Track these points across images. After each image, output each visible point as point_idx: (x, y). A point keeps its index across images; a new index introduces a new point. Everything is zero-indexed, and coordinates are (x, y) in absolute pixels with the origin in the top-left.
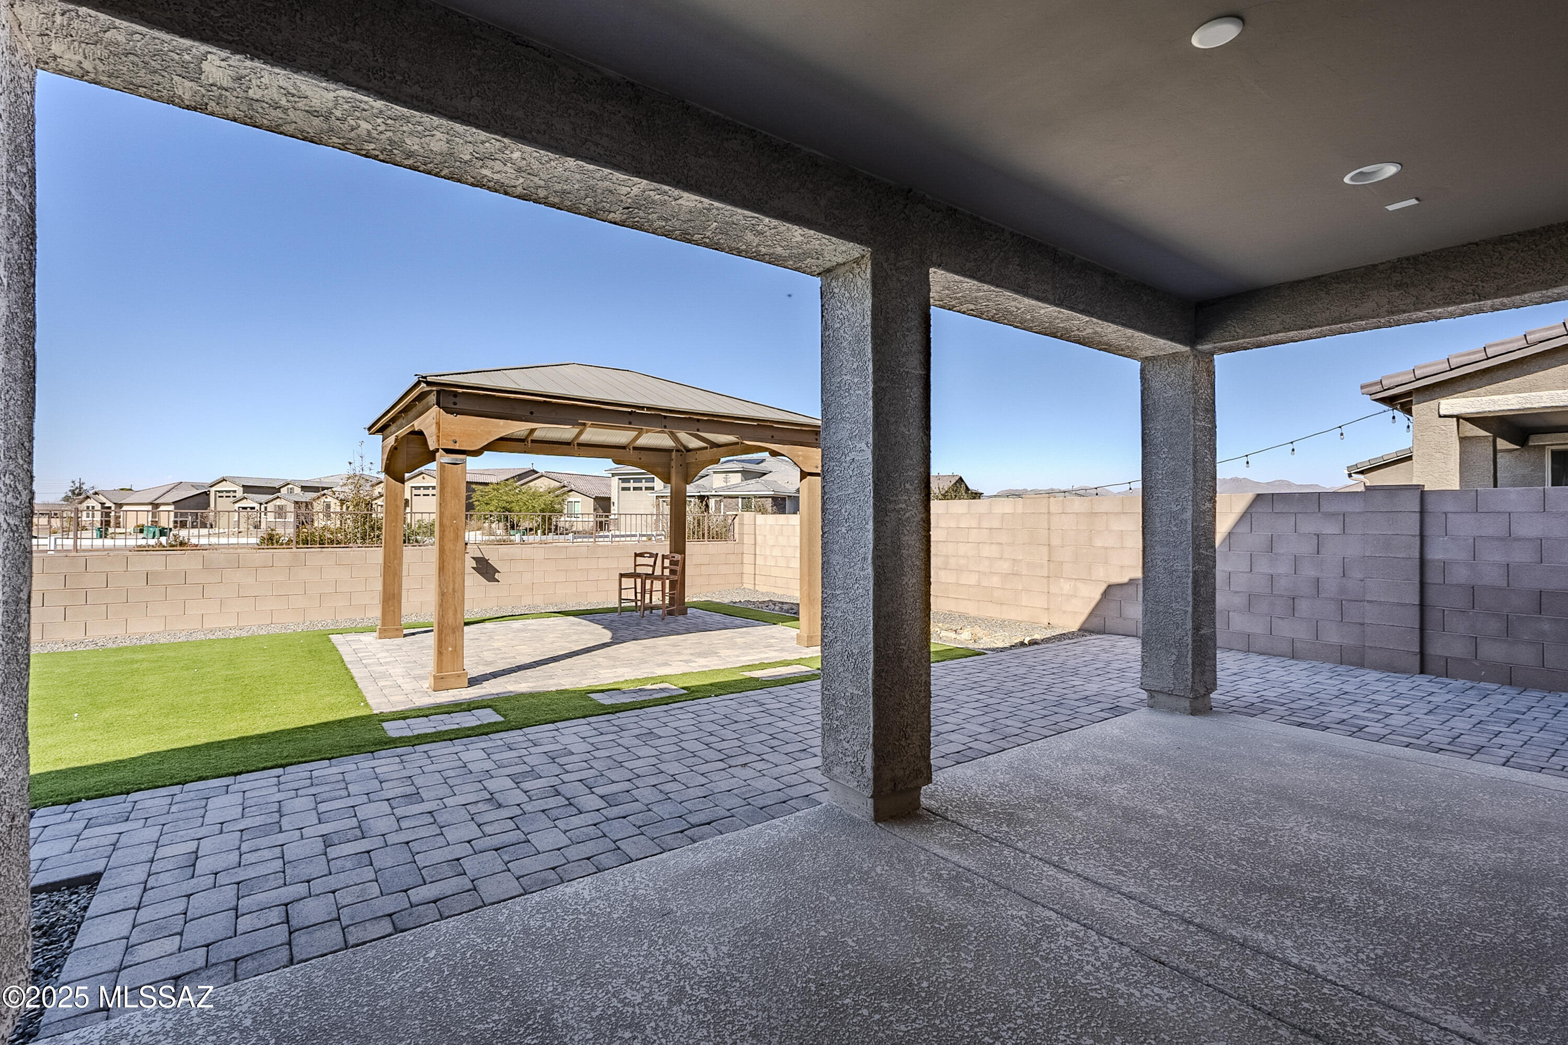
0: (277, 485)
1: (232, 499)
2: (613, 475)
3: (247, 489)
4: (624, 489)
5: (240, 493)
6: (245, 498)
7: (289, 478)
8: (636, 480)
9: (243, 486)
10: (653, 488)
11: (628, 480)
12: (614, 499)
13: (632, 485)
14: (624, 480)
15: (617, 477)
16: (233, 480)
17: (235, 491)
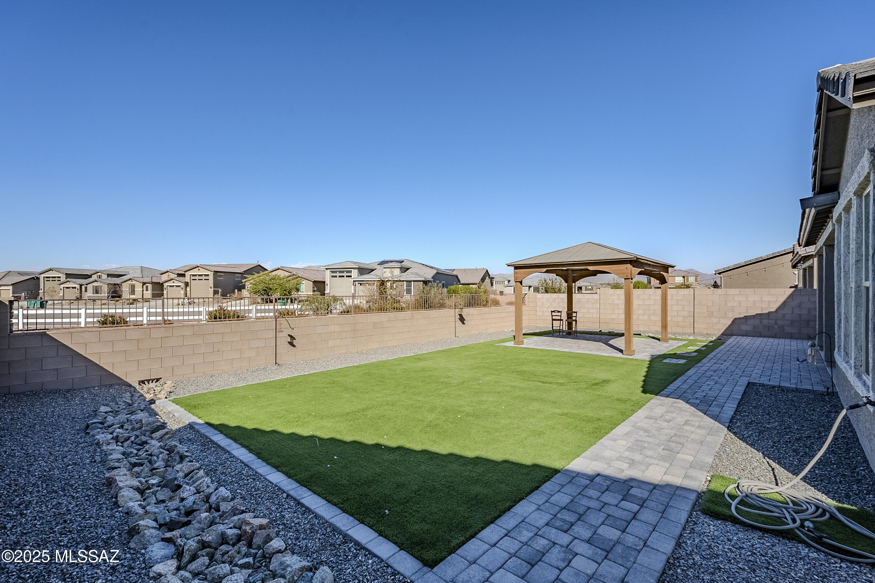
0: (89, 273)
1: (59, 282)
2: (327, 269)
3: (68, 276)
4: (332, 276)
5: (63, 278)
6: (68, 281)
7: (98, 270)
8: (340, 272)
9: (66, 274)
10: (351, 276)
11: (336, 272)
12: (328, 282)
13: (338, 274)
14: (333, 272)
15: (329, 270)
16: (58, 270)
17: (60, 277)
